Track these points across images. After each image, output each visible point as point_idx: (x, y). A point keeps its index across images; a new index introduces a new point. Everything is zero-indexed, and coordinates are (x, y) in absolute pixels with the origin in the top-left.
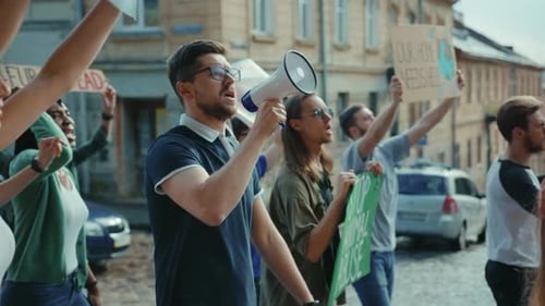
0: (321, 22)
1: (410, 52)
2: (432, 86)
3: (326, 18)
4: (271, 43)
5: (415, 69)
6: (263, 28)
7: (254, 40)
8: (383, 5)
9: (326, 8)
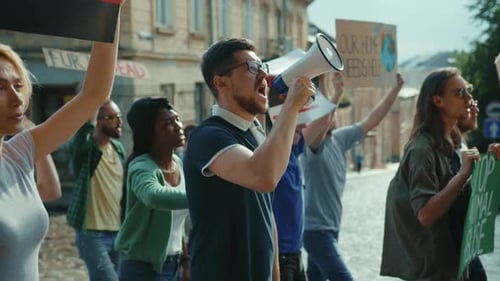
0: (210, 16)
1: (354, 44)
2: (373, 76)
3: (214, 13)
4: (171, 35)
5: (356, 59)
6: (163, 22)
7: (157, 32)
8: (257, 3)
9: (214, 4)
